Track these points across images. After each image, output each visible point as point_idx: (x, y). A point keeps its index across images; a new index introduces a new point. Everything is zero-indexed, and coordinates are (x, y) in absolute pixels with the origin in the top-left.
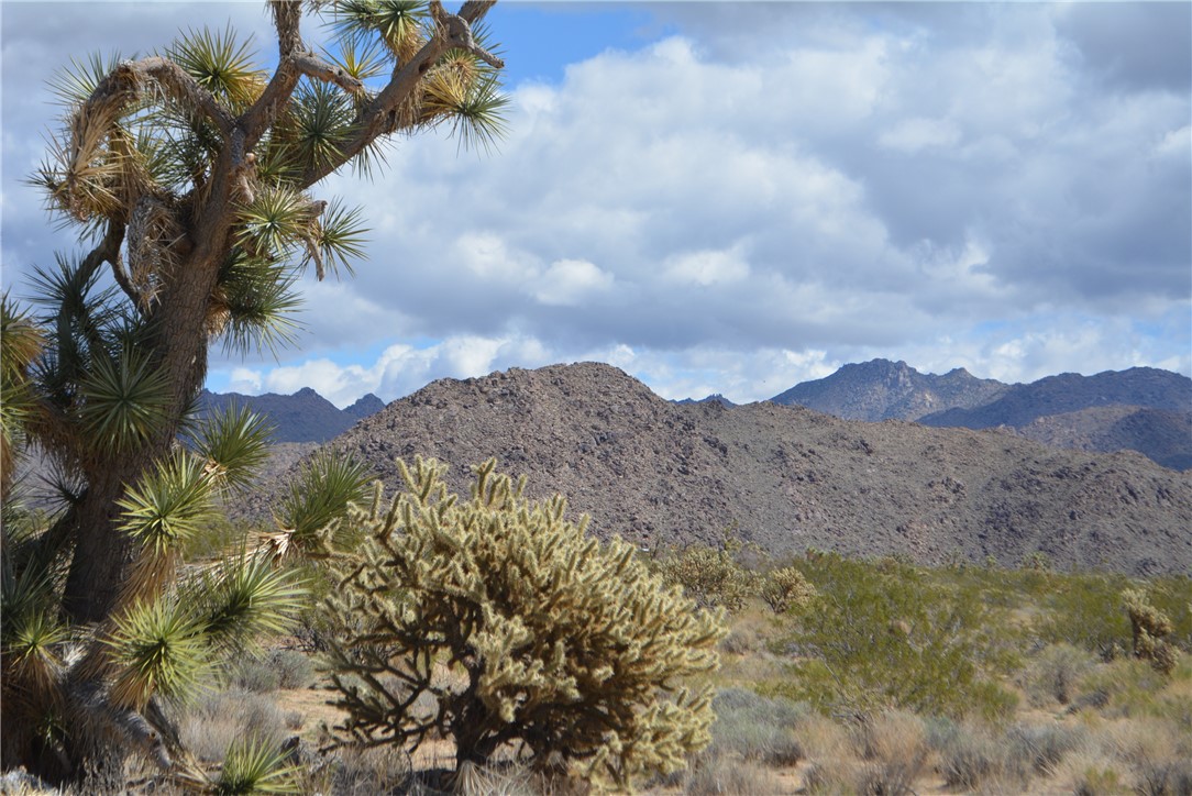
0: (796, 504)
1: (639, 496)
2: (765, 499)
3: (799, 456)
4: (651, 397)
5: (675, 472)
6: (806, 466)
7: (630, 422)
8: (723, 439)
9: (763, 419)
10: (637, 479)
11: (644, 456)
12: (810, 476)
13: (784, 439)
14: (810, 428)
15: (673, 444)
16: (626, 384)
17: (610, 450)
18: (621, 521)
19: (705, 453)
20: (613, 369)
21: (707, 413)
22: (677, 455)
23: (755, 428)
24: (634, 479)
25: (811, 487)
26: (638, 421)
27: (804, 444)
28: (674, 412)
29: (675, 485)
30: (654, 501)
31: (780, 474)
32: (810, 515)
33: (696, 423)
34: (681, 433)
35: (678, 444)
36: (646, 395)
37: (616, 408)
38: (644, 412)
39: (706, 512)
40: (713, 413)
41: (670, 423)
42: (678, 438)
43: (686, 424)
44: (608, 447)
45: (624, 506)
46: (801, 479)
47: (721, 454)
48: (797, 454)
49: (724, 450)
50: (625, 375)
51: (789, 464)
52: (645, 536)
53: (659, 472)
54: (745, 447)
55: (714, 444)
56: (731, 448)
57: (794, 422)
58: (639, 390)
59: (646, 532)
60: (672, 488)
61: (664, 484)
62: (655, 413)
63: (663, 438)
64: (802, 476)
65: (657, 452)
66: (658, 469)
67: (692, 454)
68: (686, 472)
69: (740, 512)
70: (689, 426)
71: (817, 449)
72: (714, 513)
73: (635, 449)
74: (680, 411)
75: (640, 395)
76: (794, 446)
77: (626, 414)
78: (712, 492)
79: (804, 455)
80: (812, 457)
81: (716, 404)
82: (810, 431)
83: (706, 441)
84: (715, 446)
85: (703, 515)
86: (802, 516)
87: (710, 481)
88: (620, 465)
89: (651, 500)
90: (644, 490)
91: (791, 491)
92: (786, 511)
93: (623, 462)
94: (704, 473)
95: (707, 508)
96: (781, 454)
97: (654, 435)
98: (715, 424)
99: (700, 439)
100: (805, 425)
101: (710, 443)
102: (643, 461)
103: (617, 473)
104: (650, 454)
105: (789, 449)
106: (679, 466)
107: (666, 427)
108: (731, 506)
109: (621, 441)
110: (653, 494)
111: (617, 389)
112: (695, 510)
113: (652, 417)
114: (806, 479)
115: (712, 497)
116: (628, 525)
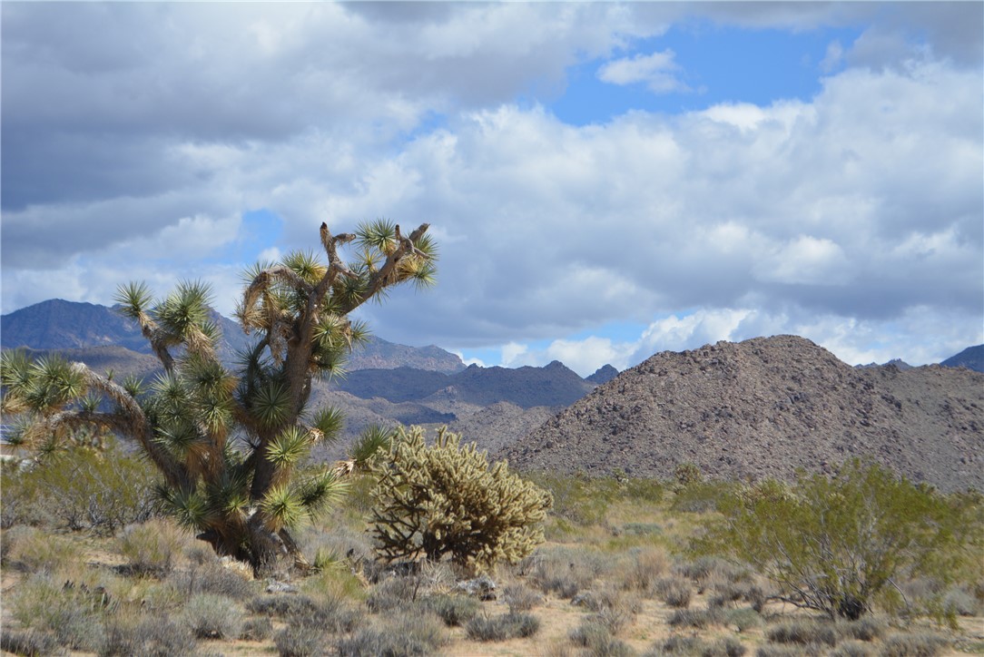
0: (961, 449)
1: (828, 444)
2: (934, 446)
3: (963, 410)
4: (837, 363)
5: (858, 424)
6: (969, 417)
7: (819, 384)
8: (898, 396)
9: (932, 379)
10: (826, 431)
11: (831, 412)
12: (972, 426)
13: (950, 395)
14: (972, 385)
15: (856, 402)
16: (815, 353)
17: (802, 407)
18: (813, 466)
19: (884, 408)
20: (804, 340)
21: (883, 375)
22: (859, 411)
23: (925, 387)
24: (823, 430)
25: (974, 435)
26: (825, 383)
27: (968, 399)
28: (856, 375)
29: (859, 435)
30: (840, 449)
31: (946, 424)
32: (973, 458)
33: (875, 384)
34: (862, 392)
35: (860, 401)
36: (832, 361)
37: (807, 372)
38: (831, 376)
39: (885, 457)
40: (889, 375)
41: (853, 384)
42: (860, 396)
43: (867, 385)
44: (802, 405)
45: (815, 452)
46: (965, 429)
47: (897, 409)
48: (961, 407)
49: (899, 405)
50: (814, 345)
51: (954, 416)
52: (834, 478)
53: (844, 425)
54: (917, 403)
55: (890, 400)
56: (905, 404)
57: (959, 381)
58: (827, 358)
59: (835, 475)
60: (855, 437)
61: (848, 434)
62: (840, 376)
63: (847, 396)
64: (966, 426)
65: (842, 408)
66: (844, 422)
67: (871, 409)
68: (867, 425)
69: (913, 457)
70: (869, 386)
71: (977, 402)
72: (891, 458)
73: (824, 405)
74: (861, 374)
75: (827, 361)
76: (959, 401)
77: (816, 378)
78: (889, 441)
79: (968, 408)
80: (974, 410)
81: (893, 367)
82: (972, 388)
83: (883, 398)
84: (891, 403)
85: (882, 460)
86: (967, 459)
87: (887, 431)
88: (811, 419)
89: (838, 448)
90: (832, 440)
91: (956, 438)
92: (953, 455)
93: (814, 417)
94: (882, 425)
95: (885, 453)
96: (947, 408)
97: (839, 395)
98: (890, 383)
99: (879, 397)
100: (967, 383)
101: (887, 400)
102: (830, 416)
103: (809, 427)
104: (836, 410)
105: (954, 404)
106: (861, 420)
107: (850, 388)
108: (906, 451)
109: (812, 400)
110: (840, 443)
111: (808, 356)
112: (875, 456)
113: (837, 380)
114: (970, 428)
115: (889, 444)
116: (820, 469)
